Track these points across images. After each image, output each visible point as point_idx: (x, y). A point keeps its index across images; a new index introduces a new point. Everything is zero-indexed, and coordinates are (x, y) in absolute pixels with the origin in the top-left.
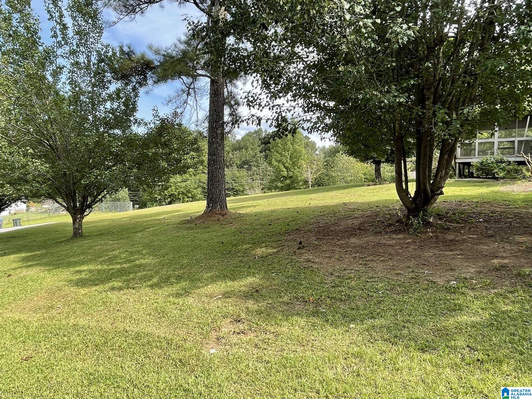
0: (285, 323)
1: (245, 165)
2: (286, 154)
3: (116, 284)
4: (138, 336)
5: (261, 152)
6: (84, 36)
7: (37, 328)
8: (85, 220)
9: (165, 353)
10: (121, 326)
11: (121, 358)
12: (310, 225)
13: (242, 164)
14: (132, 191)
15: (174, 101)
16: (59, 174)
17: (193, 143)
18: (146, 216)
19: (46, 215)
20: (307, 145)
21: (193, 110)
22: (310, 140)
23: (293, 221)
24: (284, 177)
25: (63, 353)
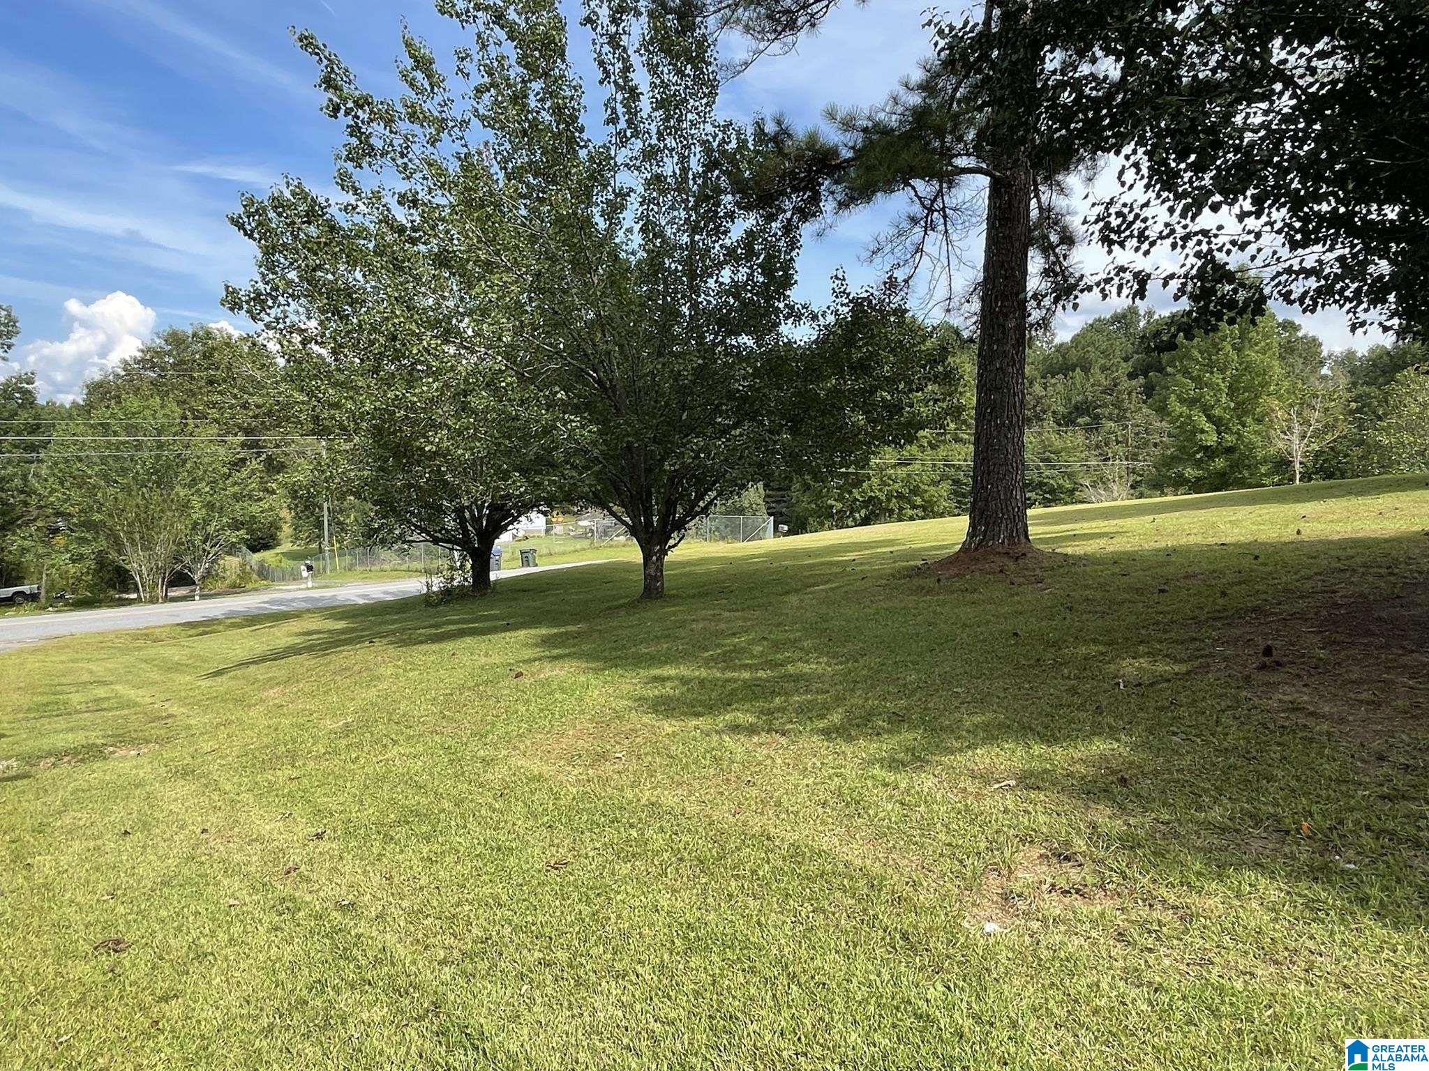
0: (1214, 885)
1: (1081, 416)
2: (1217, 378)
3: (745, 718)
4: (796, 854)
5: (1131, 376)
6: (675, 109)
7: (574, 798)
8: (671, 556)
9: (865, 910)
10: (756, 823)
11: (759, 902)
12: (1301, 597)
13: (1071, 413)
14: (773, 490)
15: (887, 250)
16: (616, 449)
17: (935, 361)
18: (809, 553)
19: (586, 543)
20: (1289, 349)
21: (938, 270)
22: (1300, 334)
23: (1240, 583)
24: (1206, 448)
25: (629, 865)
